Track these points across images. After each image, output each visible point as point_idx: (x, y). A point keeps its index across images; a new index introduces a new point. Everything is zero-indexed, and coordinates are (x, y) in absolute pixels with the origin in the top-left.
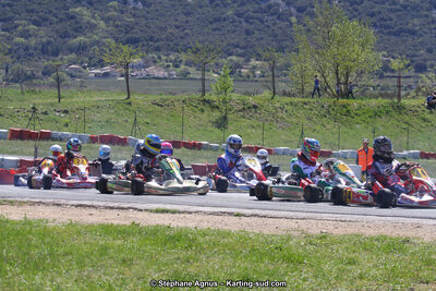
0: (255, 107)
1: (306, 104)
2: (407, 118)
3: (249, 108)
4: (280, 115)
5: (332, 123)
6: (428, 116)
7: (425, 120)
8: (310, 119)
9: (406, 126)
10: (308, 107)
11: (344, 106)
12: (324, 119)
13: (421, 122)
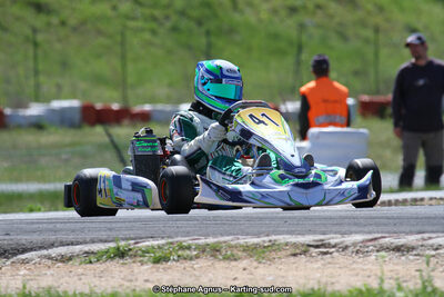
13: (29, 15)
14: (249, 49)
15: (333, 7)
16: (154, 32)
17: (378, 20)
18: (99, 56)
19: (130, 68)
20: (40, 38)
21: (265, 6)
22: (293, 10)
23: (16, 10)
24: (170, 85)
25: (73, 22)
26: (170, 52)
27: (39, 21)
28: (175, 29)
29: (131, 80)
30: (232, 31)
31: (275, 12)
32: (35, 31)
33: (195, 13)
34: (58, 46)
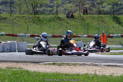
0: (5, 18)
1: (24, 17)
2: (61, 22)
3: (3, 19)
4: (15, 21)
5: (34, 24)
6: (69, 21)
7: (67, 23)
8: (26, 23)
9: (61, 25)
10: (24, 18)
11: (38, 18)
12: (31, 23)
13: (66, 23)
14: (93, 29)
15: (103, 24)
16: (81, 26)
17: (109, 26)
18: (74, 29)
19: (78, 30)
20: (67, 26)
21: (95, 24)
22: (99, 24)
23: (65, 23)
24: (83, 33)
25: (71, 25)
26: (83, 29)
27: (67, 24)
28: (84, 26)
29: (78, 32)
30: (91, 26)
31: (96, 24)
32: (66, 25)
33: (87, 24)
34: (70, 27)
